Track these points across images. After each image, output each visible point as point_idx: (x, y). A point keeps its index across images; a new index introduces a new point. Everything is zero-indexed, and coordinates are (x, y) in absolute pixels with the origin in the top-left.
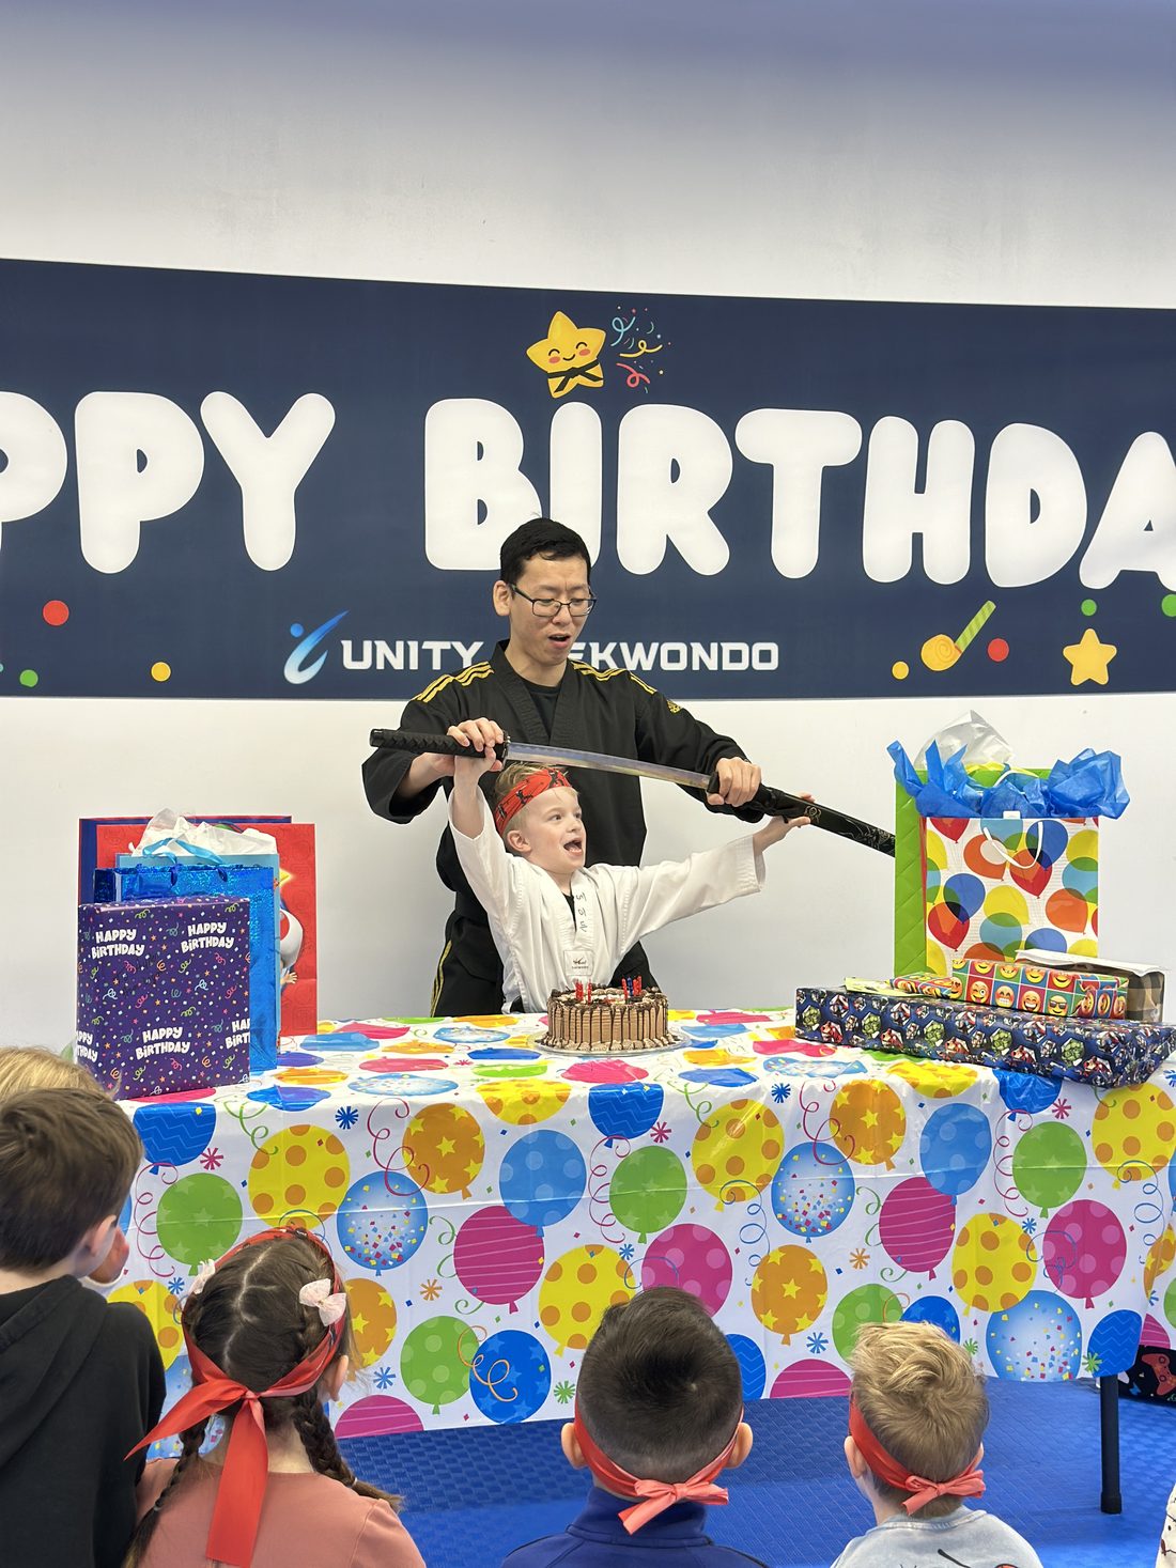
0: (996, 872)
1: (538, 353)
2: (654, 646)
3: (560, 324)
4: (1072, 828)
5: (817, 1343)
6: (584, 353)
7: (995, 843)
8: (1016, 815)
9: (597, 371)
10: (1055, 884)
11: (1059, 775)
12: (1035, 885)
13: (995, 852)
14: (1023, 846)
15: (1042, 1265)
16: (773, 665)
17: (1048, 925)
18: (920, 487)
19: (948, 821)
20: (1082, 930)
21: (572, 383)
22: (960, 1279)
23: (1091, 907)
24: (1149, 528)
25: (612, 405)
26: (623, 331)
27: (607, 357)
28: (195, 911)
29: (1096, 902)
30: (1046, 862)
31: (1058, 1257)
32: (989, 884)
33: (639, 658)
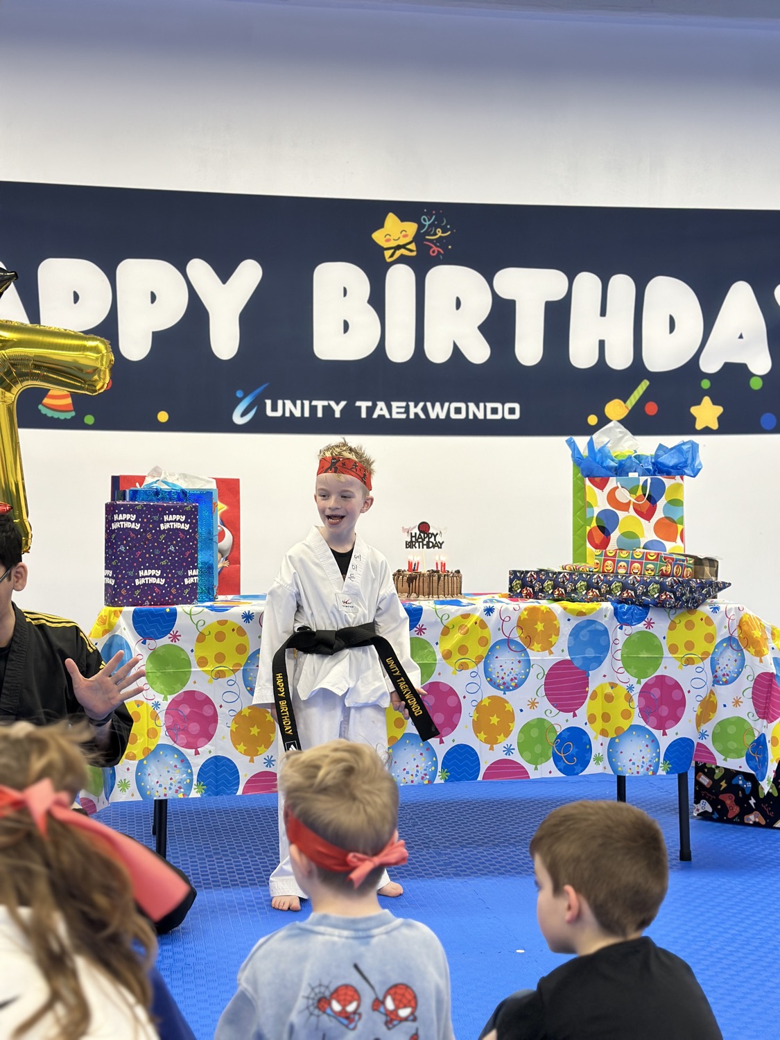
0: (625, 507)
1: (378, 237)
2: (446, 405)
3: (391, 219)
4: (668, 482)
5: (509, 750)
6: (405, 236)
7: (623, 490)
8: (636, 475)
9: (413, 246)
10: (659, 514)
11: (661, 452)
12: (648, 515)
13: (623, 496)
14: (640, 492)
15: (637, 710)
16: (517, 416)
17: (656, 538)
18: (603, 313)
19: (597, 479)
20: (674, 540)
21: (398, 253)
22: (592, 719)
23: (680, 527)
24: (741, 337)
25: (421, 265)
26: (427, 223)
27: (418, 238)
28: (168, 508)
29: (682, 523)
30: (652, 500)
31: (647, 706)
32: (621, 514)
33: (437, 411)
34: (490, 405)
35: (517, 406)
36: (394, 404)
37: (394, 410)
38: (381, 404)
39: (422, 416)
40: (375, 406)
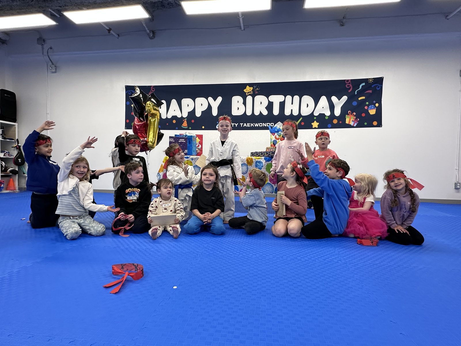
1: (245, 90)
2: (258, 124)
3: (248, 87)
6: (250, 90)
9: (252, 92)
18: (292, 104)
21: (249, 94)
24: (323, 108)
26: (255, 87)
27: (253, 90)
28: (181, 138)
33: (256, 125)
34: (267, 124)
35: (273, 124)
36: (248, 124)
37: (248, 125)
38: (245, 124)
39: (253, 126)
40: (244, 124)
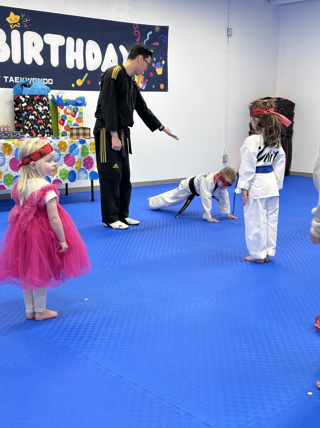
0: (68, 114)
1: (8, 19)
2: (31, 78)
3: (12, 14)
4: (79, 108)
6: (16, 20)
7: (69, 110)
8: (71, 106)
9: (19, 24)
10: (77, 116)
11: (77, 100)
12: (74, 116)
13: (69, 111)
14: (72, 110)
16: (52, 83)
17: (76, 122)
18: (75, 51)
19: (61, 106)
20: (81, 123)
21: (14, 26)
23: (82, 119)
24: (112, 61)
25: (22, 31)
26: (23, 16)
27: (20, 21)
29: (83, 119)
30: (76, 113)
32: (67, 116)
33: (29, 81)
34: (44, 79)
35: (52, 80)
36: (16, 78)
37: (16, 80)
38: (11, 78)
40: (9, 78)
